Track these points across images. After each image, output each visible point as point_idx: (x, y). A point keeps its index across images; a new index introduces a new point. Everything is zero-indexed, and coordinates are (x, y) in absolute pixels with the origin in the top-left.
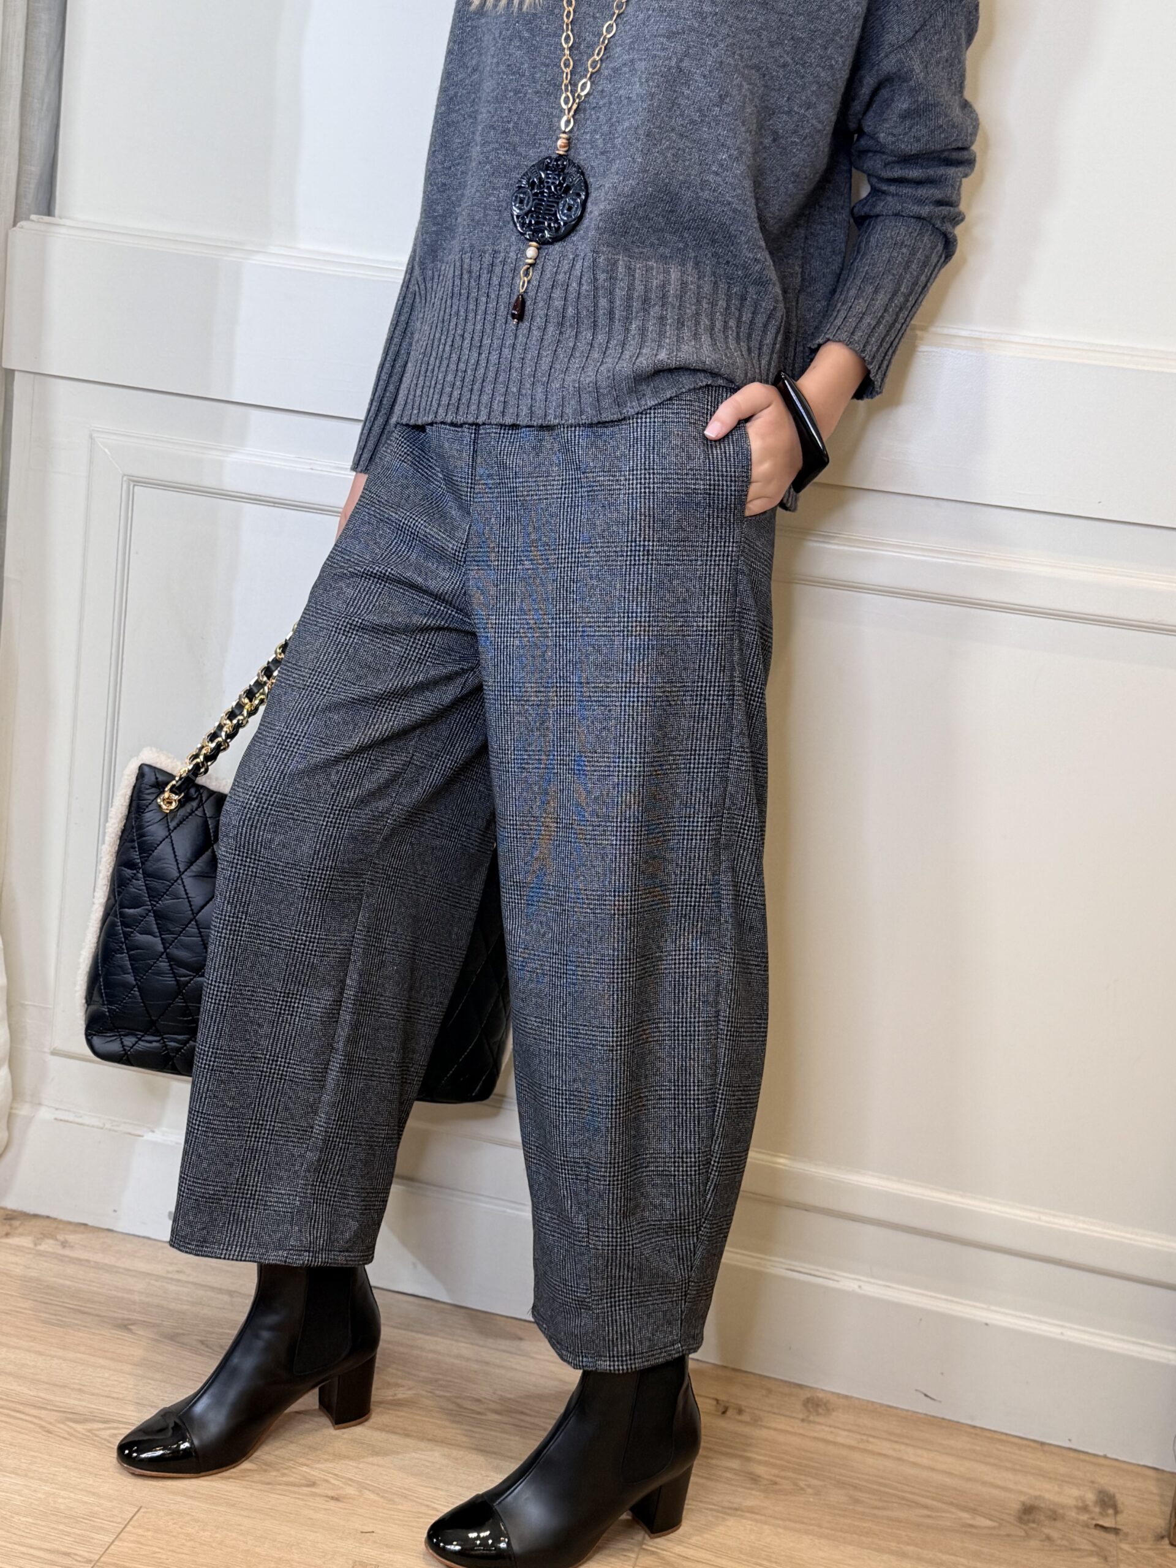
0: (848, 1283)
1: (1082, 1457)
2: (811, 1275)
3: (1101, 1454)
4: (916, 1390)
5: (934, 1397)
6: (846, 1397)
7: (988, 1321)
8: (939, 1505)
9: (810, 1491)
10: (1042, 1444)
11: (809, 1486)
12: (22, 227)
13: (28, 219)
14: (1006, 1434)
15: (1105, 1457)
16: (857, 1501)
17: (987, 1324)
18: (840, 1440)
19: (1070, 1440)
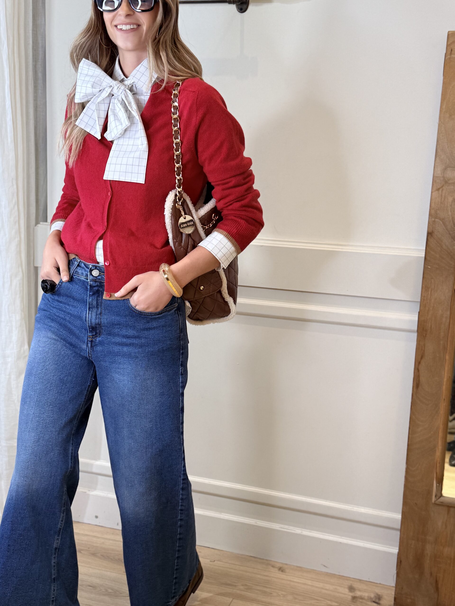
0: (298, 531)
1: (373, 584)
2: (287, 529)
3: (379, 582)
4: (322, 564)
5: (327, 566)
6: (300, 567)
7: (341, 542)
8: (322, 599)
9: (282, 596)
10: (360, 580)
11: (282, 594)
12: (38, 226)
13: (39, 224)
14: (350, 577)
15: (380, 584)
16: (295, 598)
17: (340, 543)
18: (295, 580)
19: (369, 579)
